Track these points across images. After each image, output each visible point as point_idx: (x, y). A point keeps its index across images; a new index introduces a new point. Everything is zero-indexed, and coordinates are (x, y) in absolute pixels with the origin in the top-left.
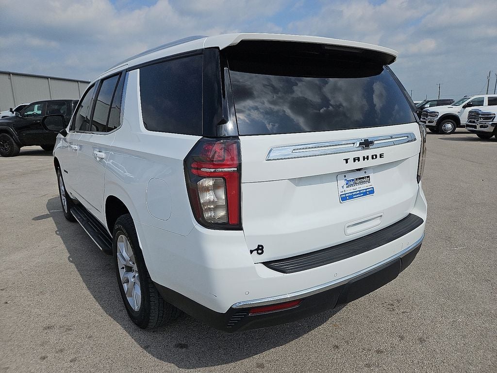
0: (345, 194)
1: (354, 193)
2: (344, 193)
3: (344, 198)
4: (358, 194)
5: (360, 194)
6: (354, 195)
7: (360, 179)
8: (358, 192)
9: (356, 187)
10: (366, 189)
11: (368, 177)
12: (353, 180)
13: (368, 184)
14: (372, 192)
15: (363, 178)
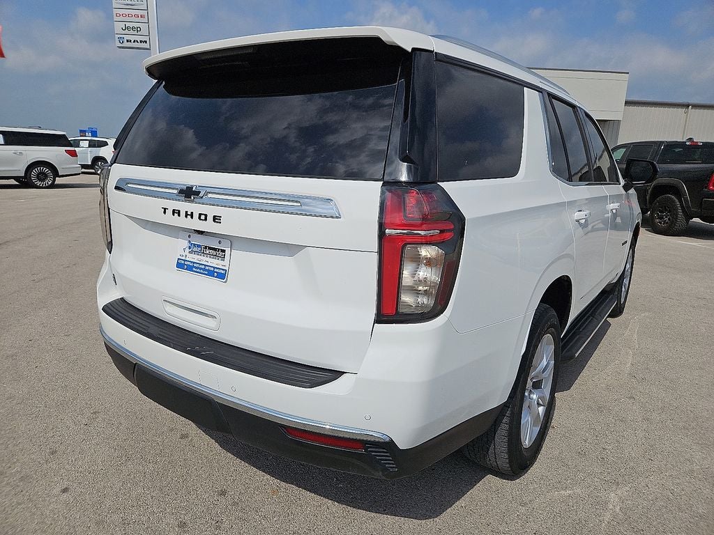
0: (185, 260)
1: (195, 265)
2: (184, 258)
3: (180, 265)
4: (200, 269)
5: (204, 269)
6: (196, 268)
7: (210, 248)
8: (203, 267)
9: (202, 257)
10: (214, 268)
11: (224, 251)
12: (199, 246)
13: (220, 262)
14: (222, 276)
15: (215, 249)
